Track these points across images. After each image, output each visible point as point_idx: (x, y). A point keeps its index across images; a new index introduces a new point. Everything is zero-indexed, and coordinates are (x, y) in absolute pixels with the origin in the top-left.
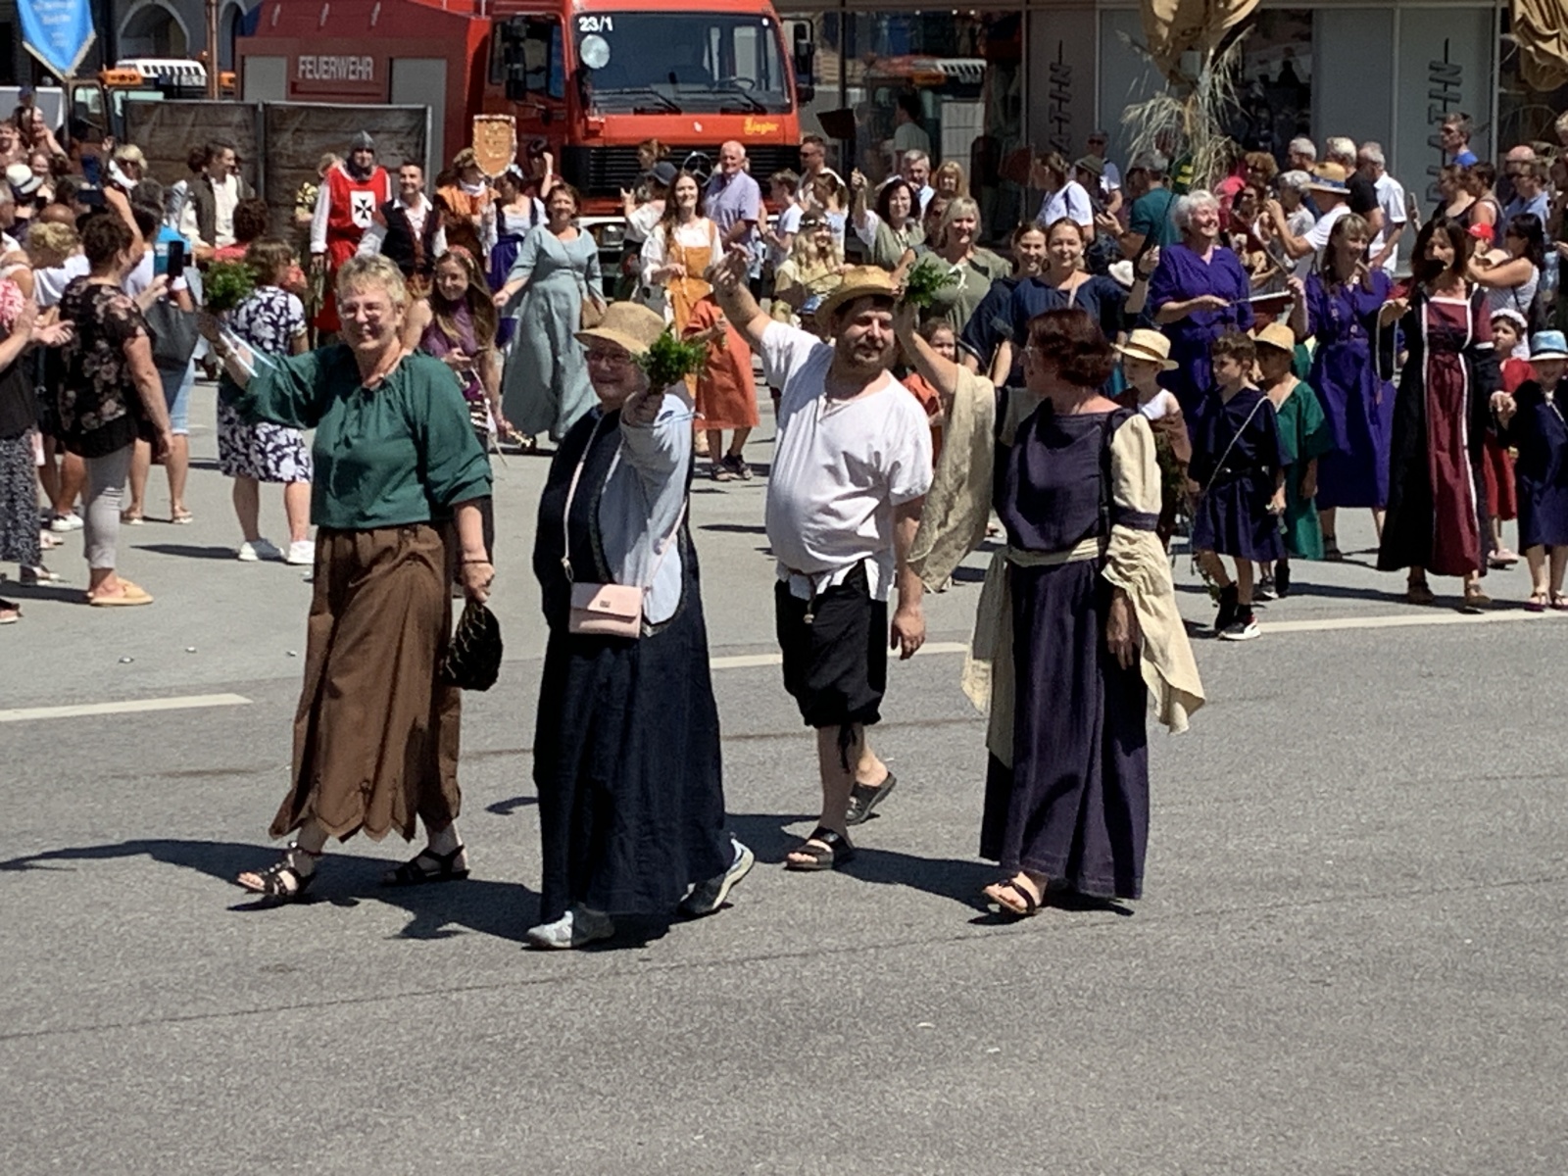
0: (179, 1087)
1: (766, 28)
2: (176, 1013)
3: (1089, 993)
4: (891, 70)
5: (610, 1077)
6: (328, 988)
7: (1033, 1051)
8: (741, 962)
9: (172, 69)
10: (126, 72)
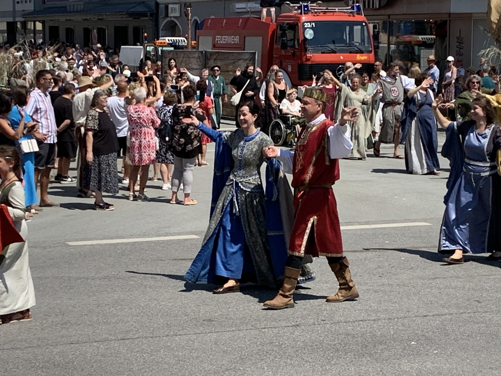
0: (177, 356)
1: (364, 26)
2: (177, 333)
3: (467, 334)
4: (404, 39)
5: (313, 357)
6: (224, 327)
7: (449, 352)
8: (354, 322)
9: (176, 40)
10: (163, 41)
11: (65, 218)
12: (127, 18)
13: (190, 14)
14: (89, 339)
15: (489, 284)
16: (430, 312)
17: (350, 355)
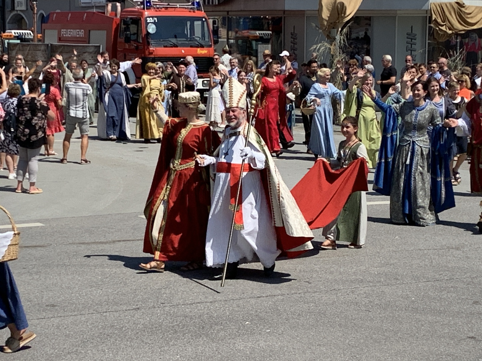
1: (204, 21)
3: (298, 314)
4: (243, 34)
5: (152, 338)
6: (66, 311)
7: (280, 331)
8: (192, 304)
9: (22, 33)
10: (9, 34)
13: (36, 8)
15: (318, 266)
16: (263, 293)
17: (187, 336)
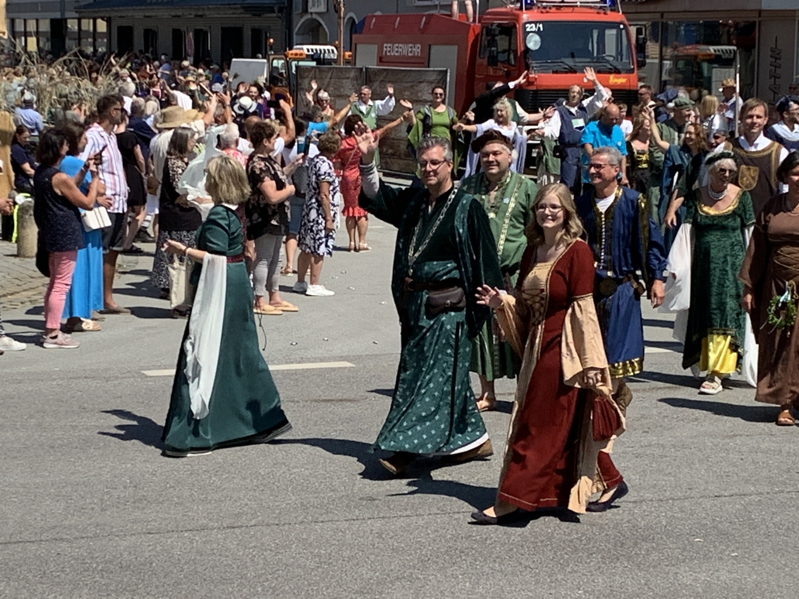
0: (319, 555)
1: (622, 29)
2: (317, 519)
3: (785, 527)
4: (685, 51)
5: (535, 560)
6: (393, 509)
7: (756, 556)
9: (320, 50)
10: (298, 52)
11: (139, 332)
12: (242, 13)
13: (343, 9)
14: (177, 527)
16: (725, 490)
17: (595, 558)
